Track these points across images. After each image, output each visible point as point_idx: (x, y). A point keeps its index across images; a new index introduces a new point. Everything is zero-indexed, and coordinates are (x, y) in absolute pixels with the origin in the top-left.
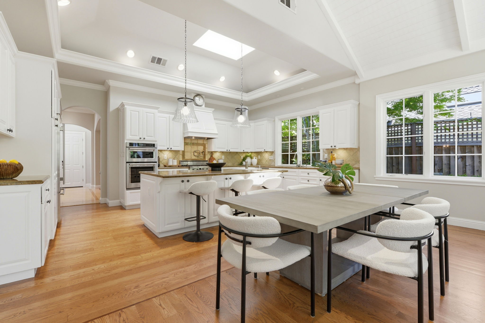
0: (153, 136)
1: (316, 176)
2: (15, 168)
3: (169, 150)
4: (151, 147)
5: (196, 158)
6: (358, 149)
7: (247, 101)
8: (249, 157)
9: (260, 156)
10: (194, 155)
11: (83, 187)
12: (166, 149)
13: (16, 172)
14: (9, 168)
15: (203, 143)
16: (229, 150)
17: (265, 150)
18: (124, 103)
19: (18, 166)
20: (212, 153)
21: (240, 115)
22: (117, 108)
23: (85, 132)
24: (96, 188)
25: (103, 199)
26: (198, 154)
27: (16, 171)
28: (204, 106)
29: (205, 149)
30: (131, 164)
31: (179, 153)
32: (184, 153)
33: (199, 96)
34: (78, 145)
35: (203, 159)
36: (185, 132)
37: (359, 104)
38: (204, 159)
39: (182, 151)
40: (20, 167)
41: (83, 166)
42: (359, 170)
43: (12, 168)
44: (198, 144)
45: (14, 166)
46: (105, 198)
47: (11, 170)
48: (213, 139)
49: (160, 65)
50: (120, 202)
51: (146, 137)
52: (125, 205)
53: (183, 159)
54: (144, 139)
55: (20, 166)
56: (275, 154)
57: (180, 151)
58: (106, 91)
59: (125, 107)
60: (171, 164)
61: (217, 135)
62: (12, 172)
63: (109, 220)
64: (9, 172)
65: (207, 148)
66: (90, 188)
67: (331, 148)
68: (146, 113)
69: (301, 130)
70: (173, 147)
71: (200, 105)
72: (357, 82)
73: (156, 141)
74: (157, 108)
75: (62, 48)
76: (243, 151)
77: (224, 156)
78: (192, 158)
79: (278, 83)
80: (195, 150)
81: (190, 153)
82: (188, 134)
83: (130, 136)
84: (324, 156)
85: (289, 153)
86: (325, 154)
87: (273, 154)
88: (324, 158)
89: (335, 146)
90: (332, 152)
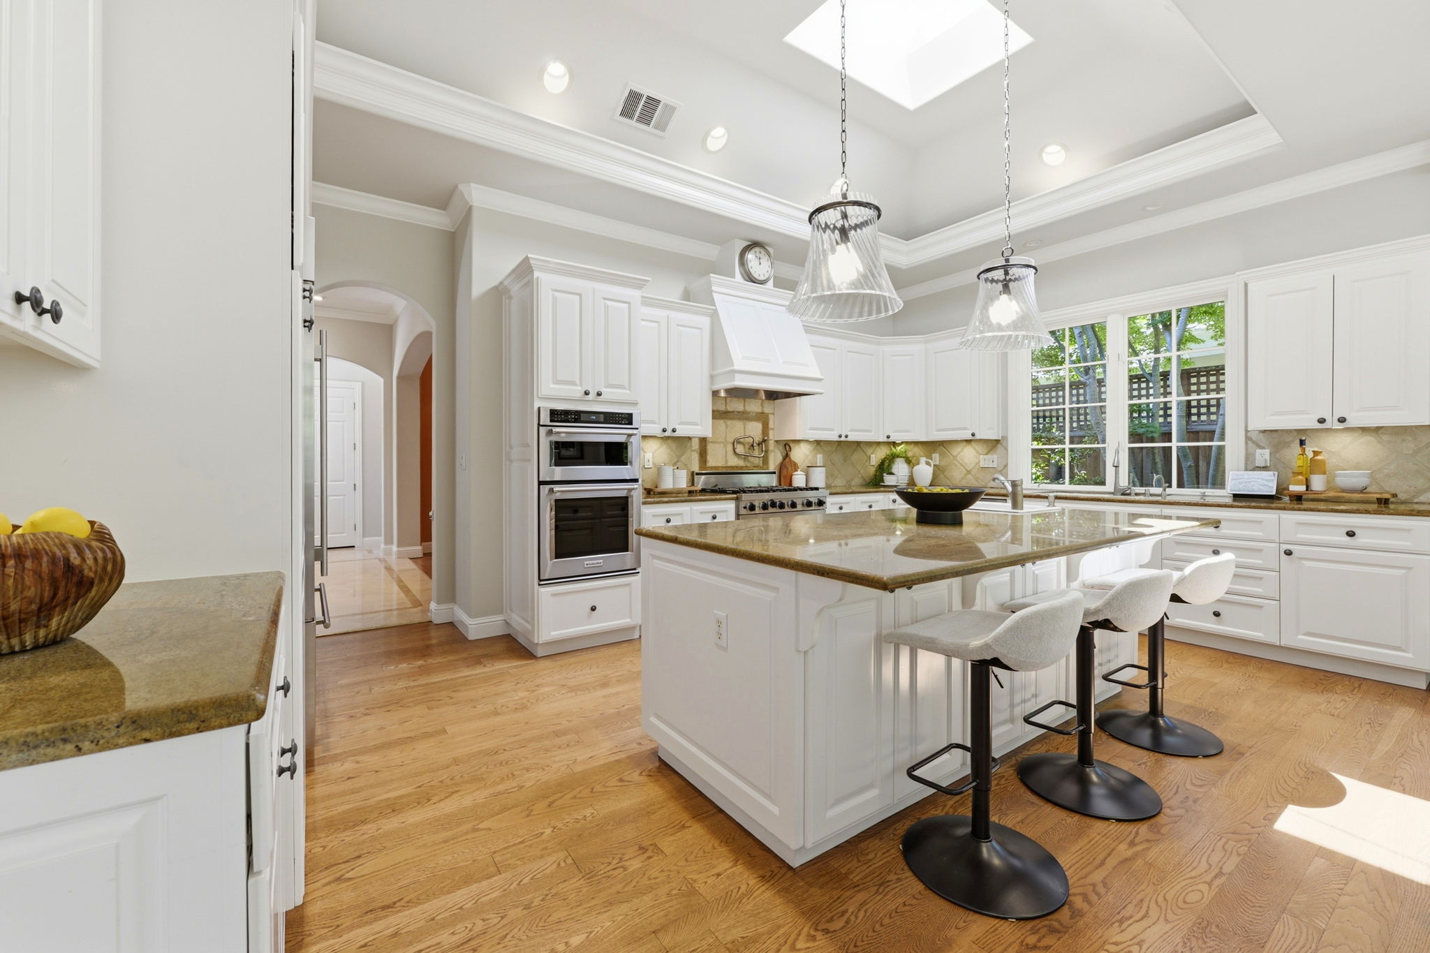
0: (627, 386)
1: (1255, 533)
2: (59, 574)
3: (666, 434)
4: (621, 424)
5: (741, 463)
7: (904, 267)
8: (902, 459)
9: (937, 455)
10: (735, 452)
11: (354, 547)
12: (658, 433)
13: (67, 599)
14: (11, 582)
15: (759, 410)
16: (846, 437)
17: (973, 435)
18: (531, 262)
19: (80, 551)
20: (787, 446)
21: (1002, 293)
22: (496, 288)
23: (360, 383)
24: (400, 555)
25: (444, 606)
26: (747, 450)
27: (73, 595)
28: (771, 283)
29: (768, 431)
30: (557, 488)
31: (691, 446)
32: (706, 446)
33: (757, 249)
34: (342, 423)
35: (761, 465)
36: (715, 373)
38: (765, 467)
39: (697, 440)
40: (95, 559)
41: (355, 485)
43: (38, 574)
44: (744, 416)
45: (53, 560)
46: (451, 605)
47: (31, 593)
48: (798, 398)
49: (650, 129)
50: (507, 623)
51: (603, 390)
52: (536, 642)
53: (701, 468)
54: (599, 394)
55: (100, 555)
56: (1005, 450)
57: (693, 439)
58: (453, 230)
59: (535, 276)
60: (667, 484)
61: (818, 383)
62: (34, 607)
63: (498, 719)
64: (14, 606)
65: (773, 429)
66: (381, 555)
67: (1318, 426)
68: (604, 299)
69: (1124, 363)
70: (678, 426)
71: (762, 278)
73: (635, 404)
74: (639, 285)
75: (317, 39)
76: (885, 440)
77: (821, 455)
78: (730, 464)
79: (1039, 197)
80: (737, 435)
81: (722, 445)
82: (734, 380)
83: (552, 386)
84: (1249, 458)
85: (1067, 446)
86: (1259, 451)
87: (1000, 448)
88: (1251, 466)
89: (1342, 420)
90: (1302, 443)
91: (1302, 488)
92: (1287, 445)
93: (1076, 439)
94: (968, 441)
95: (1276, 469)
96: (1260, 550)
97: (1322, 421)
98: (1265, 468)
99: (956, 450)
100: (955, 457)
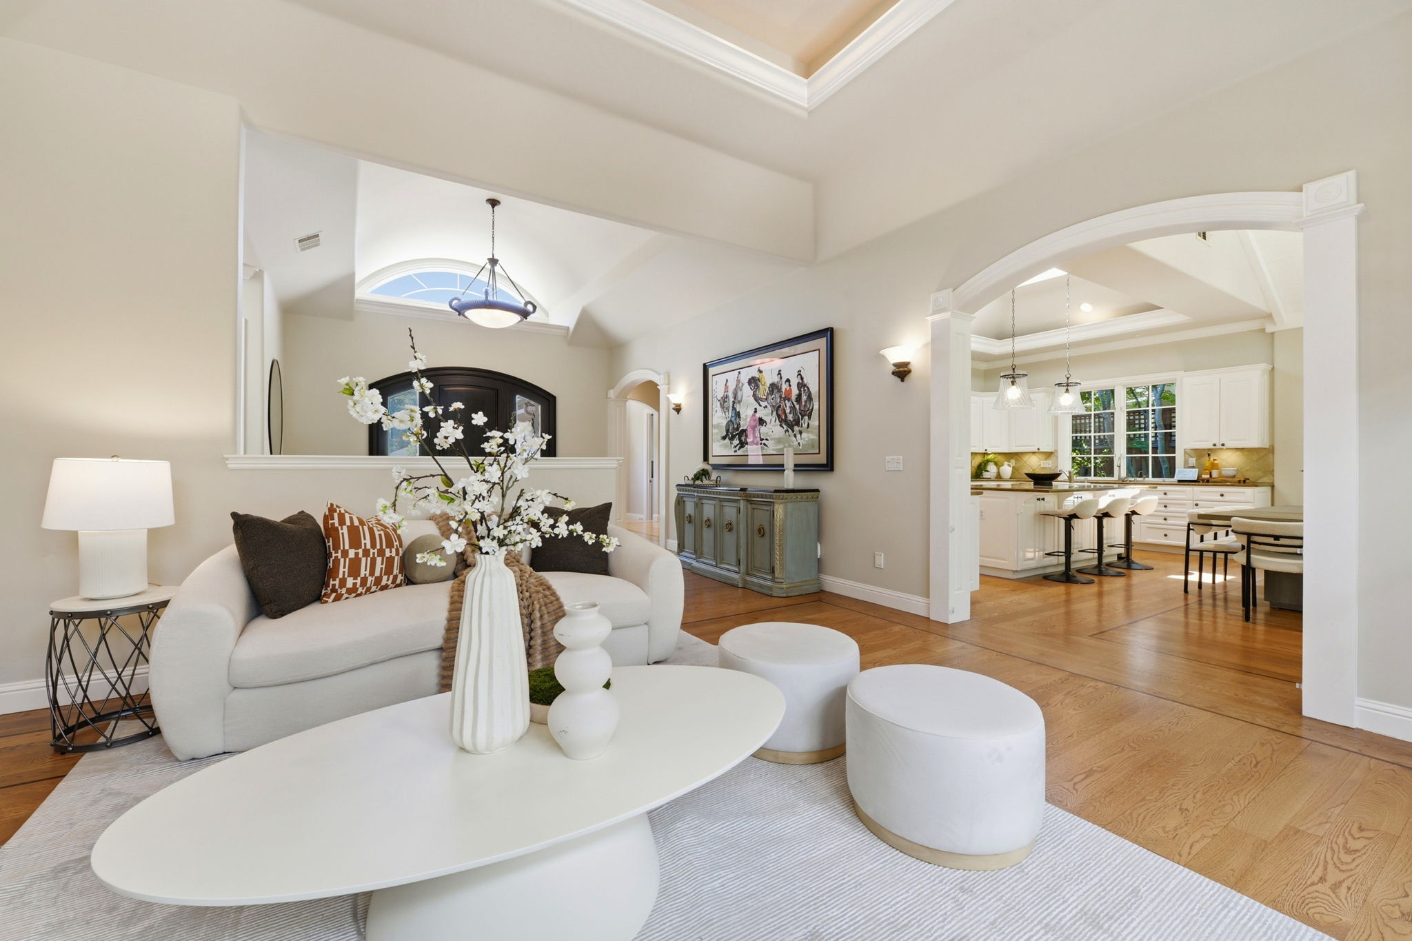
1: (1184, 497)
6: (1271, 450)
8: (992, 462)
9: (1014, 461)
17: (1038, 449)
21: (1066, 392)
37: (1273, 368)
42: (1273, 487)
56: (1057, 457)
67: (1214, 447)
72: (1269, 329)
76: (982, 451)
84: (1186, 462)
85: (1093, 456)
86: (1191, 459)
87: (1053, 457)
88: (1187, 466)
89: (1223, 445)
90: (1209, 455)
91: (1208, 476)
92: (1203, 456)
93: (1098, 451)
94: (1034, 453)
95: (1198, 468)
96: (1184, 504)
97: (1215, 445)
98: (1193, 467)
99: (1026, 458)
100: (1025, 462)
